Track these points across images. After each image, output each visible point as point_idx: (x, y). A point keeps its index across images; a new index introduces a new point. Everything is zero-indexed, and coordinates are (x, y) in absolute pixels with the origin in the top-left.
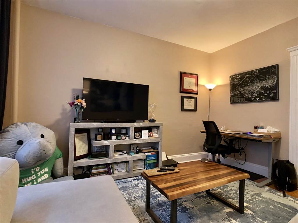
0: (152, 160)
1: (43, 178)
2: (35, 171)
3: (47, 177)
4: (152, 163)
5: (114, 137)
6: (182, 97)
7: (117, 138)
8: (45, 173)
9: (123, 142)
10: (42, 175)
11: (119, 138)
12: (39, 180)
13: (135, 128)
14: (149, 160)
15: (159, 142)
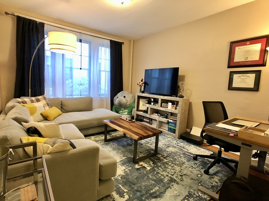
0: (173, 126)
1: (125, 113)
2: (122, 109)
3: (126, 114)
4: (172, 129)
5: (152, 104)
6: (230, 73)
7: (154, 105)
8: (126, 112)
9: (154, 107)
10: (125, 112)
11: (155, 105)
12: (124, 113)
13: (162, 99)
14: (170, 126)
15: (177, 114)
